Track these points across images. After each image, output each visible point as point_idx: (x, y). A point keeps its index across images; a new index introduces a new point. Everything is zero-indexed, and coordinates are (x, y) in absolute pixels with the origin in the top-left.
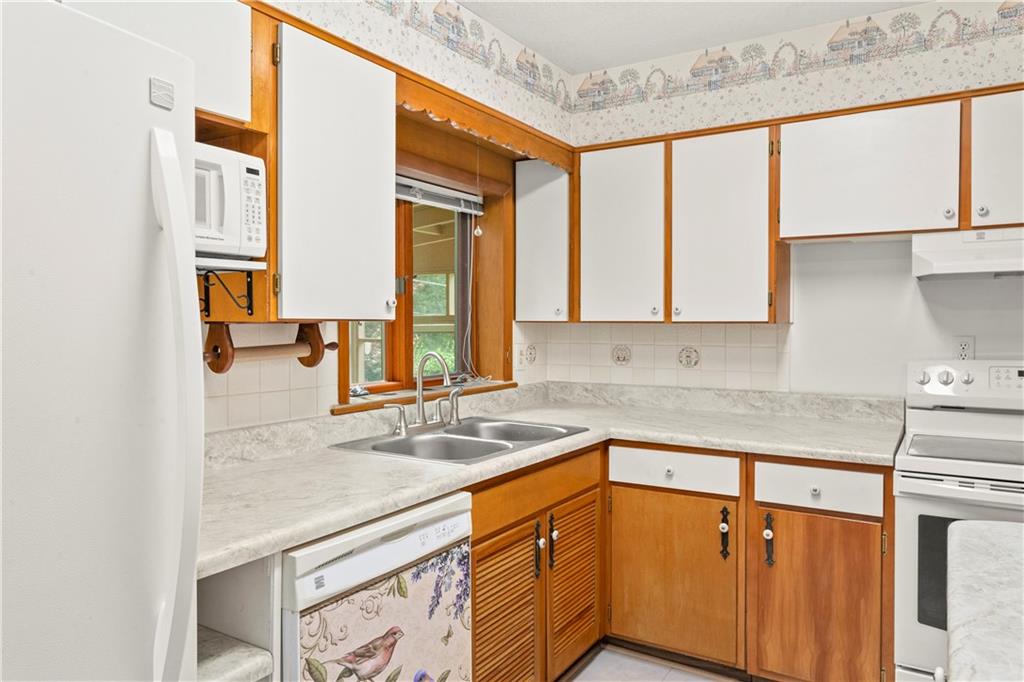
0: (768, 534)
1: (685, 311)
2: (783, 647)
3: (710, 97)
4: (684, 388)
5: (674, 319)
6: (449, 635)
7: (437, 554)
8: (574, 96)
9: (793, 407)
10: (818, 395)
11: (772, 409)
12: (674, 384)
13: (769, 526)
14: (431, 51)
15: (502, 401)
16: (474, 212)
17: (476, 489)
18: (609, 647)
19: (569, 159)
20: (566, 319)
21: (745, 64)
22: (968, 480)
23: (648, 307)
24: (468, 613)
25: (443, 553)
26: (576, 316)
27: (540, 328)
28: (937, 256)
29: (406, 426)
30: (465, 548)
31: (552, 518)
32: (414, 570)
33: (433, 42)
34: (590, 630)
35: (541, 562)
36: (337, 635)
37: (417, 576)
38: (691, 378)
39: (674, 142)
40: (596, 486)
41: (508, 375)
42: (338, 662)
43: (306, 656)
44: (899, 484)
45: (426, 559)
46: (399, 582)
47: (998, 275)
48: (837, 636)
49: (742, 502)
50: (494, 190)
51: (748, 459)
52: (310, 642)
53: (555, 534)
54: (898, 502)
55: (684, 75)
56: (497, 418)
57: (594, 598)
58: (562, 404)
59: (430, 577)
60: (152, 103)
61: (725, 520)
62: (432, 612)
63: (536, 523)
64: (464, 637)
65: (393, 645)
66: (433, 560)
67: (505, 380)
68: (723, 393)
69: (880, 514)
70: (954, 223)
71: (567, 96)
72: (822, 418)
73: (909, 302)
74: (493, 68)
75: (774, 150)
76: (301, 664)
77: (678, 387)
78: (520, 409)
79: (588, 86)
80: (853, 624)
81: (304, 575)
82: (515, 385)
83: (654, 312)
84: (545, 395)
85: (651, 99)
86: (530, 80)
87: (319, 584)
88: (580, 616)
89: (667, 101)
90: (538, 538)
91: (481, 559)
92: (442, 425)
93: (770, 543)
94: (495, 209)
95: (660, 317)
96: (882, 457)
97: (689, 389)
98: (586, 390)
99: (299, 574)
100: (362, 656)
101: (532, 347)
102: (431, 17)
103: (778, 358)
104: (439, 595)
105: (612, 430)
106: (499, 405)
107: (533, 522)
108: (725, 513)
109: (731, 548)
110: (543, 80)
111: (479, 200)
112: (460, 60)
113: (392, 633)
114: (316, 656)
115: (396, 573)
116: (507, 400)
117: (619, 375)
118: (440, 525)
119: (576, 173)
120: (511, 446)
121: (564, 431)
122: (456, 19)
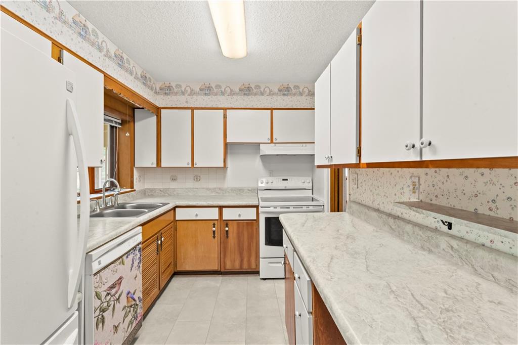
0: (227, 229)
1: (199, 163)
2: (231, 261)
3: (206, 98)
4: (195, 188)
5: (195, 166)
6: (136, 277)
7: (133, 249)
8: (158, 89)
9: (228, 192)
10: (235, 188)
11: (223, 193)
12: (192, 187)
13: (227, 227)
14: (113, 67)
15: (131, 196)
16: (118, 126)
17: (142, 225)
18: (175, 276)
19: (157, 111)
20: (155, 166)
21: (216, 90)
22: (275, 207)
23: (185, 162)
24: (141, 268)
25: (134, 248)
26: (159, 165)
27: (143, 170)
28: (266, 150)
29: (99, 208)
30: (140, 246)
31: (161, 233)
32: (126, 255)
33: (114, 64)
34: (171, 270)
35: (159, 248)
36: (105, 281)
37: (127, 257)
38: (197, 185)
39: (195, 110)
40: (172, 222)
41: (132, 187)
42: (105, 291)
43: (95, 290)
44: (261, 210)
45: (130, 251)
46: (122, 260)
47: (277, 155)
48: (245, 254)
49: (219, 220)
50: (128, 118)
51: (221, 208)
52: (96, 285)
53: (163, 239)
54: (260, 215)
55: (197, 90)
56: (131, 202)
57: (172, 260)
58: (152, 196)
59: (131, 257)
60: (68, 90)
61: (214, 227)
62: (131, 269)
63: (158, 236)
64: (140, 276)
65: (121, 283)
66: (131, 251)
67: (131, 189)
68: (208, 189)
69: (255, 219)
70: (270, 142)
71: (156, 89)
72: (237, 194)
73: (258, 162)
74: (133, 76)
75: (225, 117)
76: (94, 294)
77: (194, 188)
78: (137, 199)
79: (163, 86)
80: (249, 249)
81: (95, 261)
82: (135, 190)
83: (188, 164)
84: (145, 193)
85: (186, 95)
86: (145, 82)
87: (100, 263)
88: (168, 266)
89: (191, 97)
90: (158, 241)
91: (144, 249)
92: (112, 206)
93: (227, 231)
94: (127, 126)
95: (190, 166)
96: (256, 203)
97: (197, 188)
98: (161, 191)
99: (93, 260)
100: (112, 288)
101: (140, 176)
102: (113, 55)
103: (224, 177)
104: (133, 263)
105: (177, 203)
106: (129, 198)
107: (156, 235)
108: (214, 224)
109: (216, 235)
110: (149, 82)
111: (120, 121)
112: (123, 72)
113: (121, 278)
114: (99, 290)
115: (121, 257)
116: (132, 196)
117: (173, 185)
118: (133, 238)
119: (159, 116)
120: (147, 211)
121: (161, 205)
122: (121, 57)
